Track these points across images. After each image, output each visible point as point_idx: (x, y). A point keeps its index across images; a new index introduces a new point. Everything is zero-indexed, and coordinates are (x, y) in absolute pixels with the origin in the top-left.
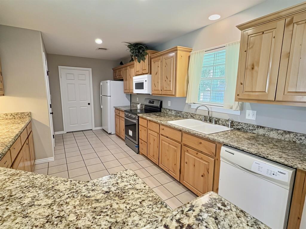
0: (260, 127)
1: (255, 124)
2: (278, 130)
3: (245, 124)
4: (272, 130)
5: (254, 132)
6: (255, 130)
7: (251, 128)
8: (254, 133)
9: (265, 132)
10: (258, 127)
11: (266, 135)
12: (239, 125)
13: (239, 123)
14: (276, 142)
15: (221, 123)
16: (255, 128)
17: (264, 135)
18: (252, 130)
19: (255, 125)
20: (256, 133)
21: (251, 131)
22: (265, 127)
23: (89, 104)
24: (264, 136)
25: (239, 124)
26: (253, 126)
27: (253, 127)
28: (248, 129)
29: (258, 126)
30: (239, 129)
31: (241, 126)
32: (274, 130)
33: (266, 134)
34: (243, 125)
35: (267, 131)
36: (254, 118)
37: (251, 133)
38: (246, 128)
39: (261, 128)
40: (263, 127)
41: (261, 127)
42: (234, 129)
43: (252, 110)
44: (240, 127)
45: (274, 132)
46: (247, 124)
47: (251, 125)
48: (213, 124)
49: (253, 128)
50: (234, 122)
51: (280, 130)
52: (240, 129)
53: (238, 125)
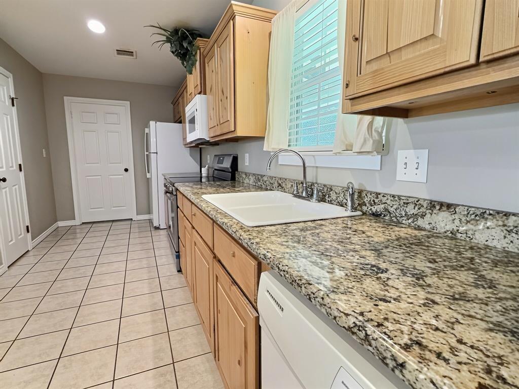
0: (438, 207)
1: (424, 194)
2: (507, 215)
3: (394, 196)
4: (483, 215)
5: (420, 222)
6: (423, 216)
7: (411, 210)
8: (419, 228)
9: (457, 222)
10: (432, 205)
11: (459, 235)
12: (376, 201)
13: (378, 194)
14: (495, 264)
15: (334, 198)
16: (422, 210)
17: (453, 235)
18: (415, 216)
19: (425, 200)
20: (428, 227)
21: (410, 221)
22: (459, 205)
23: (126, 170)
24: (452, 238)
25: (377, 198)
26: (417, 203)
27: (417, 208)
28: (404, 214)
29: (431, 201)
30: (376, 215)
31: (383, 206)
32: (490, 214)
33: (461, 229)
34: (388, 202)
35: (463, 219)
36: (422, 176)
37: (409, 226)
38: (396, 210)
39: (444, 208)
40: (449, 206)
41: (442, 204)
42: (364, 214)
43: (415, 149)
44: (379, 208)
45: (489, 224)
46: (399, 197)
47: (410, 200)
48: (314, 200)
49: (415, 211)
50: (364, 194)
51: (514, 215)
52: (380, 215)
53: (375, 203)
